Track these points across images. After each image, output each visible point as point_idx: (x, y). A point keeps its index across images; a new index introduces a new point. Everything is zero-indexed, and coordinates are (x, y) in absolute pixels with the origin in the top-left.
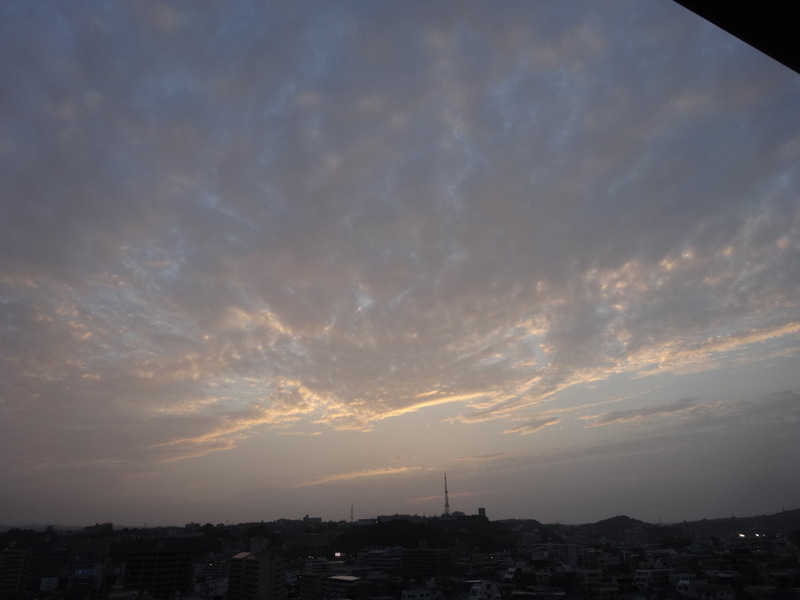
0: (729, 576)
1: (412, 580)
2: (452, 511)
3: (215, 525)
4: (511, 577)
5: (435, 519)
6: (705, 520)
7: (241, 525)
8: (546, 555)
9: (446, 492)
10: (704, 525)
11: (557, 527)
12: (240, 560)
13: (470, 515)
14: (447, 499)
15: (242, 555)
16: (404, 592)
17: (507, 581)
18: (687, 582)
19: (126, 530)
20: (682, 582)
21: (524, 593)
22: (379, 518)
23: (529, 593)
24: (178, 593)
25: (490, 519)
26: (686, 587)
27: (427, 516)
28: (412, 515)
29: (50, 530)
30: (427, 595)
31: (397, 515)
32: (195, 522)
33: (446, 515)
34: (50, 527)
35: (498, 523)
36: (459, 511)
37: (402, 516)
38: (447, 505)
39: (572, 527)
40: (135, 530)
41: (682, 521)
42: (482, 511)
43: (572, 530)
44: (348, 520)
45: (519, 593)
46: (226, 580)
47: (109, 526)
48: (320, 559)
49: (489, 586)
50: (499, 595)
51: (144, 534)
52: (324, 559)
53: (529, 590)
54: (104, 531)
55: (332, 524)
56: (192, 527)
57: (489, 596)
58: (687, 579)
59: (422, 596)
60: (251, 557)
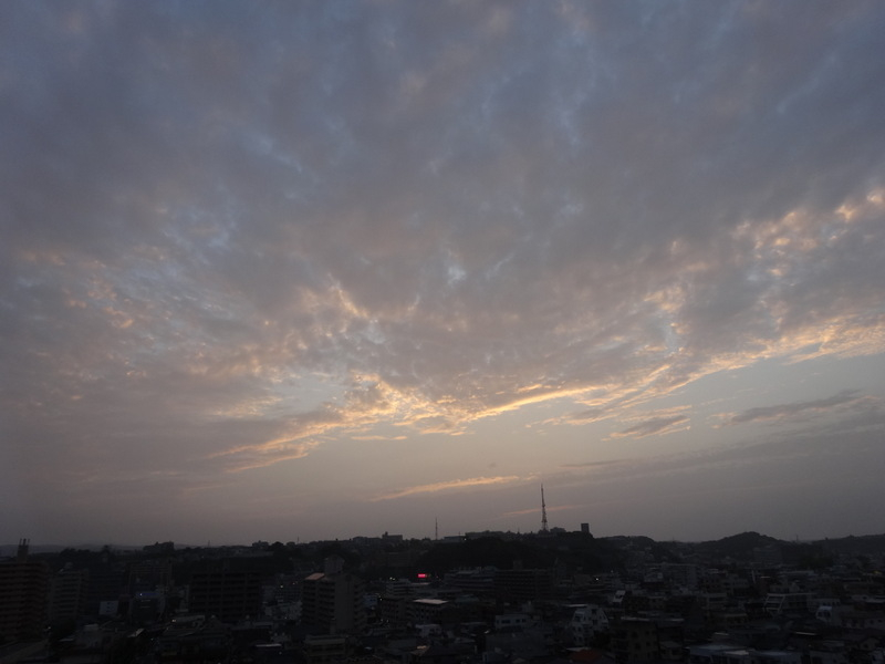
0: (881, 601)
1: (507, 604)
2: (550, 527)
3: (285, 544)
4: (620, 601)
5: (531, 536)
6: (851, 537)
7: (313, 543)
8: (660, 576)
9: (544, 506)
10: (850, 542)
11: (674, 544)
12: (313, 582)
13: (572, 531)
14: (544, 513)
15: (315, 577)
16: (497, 617)
17: (615, 605)
18: (829, 608)
19: (188, 549)
20: (822, 608)
21: (634, 619)
22: (468, 535)
23: (641, 619)
24: (248, 617)
25: (595, 536)
26: (827, 614)
27: (522, 533)
28: (505, 531)
29: (106, 549)
30: (524, 621)
31: (487, 532)
32: (263, 541)
33: (544, 532)
34: (106, 546)
35: (604, 540)
36: (559, 527)
37: (493, 533)
38: (545, 521)
39: (690, 545)
40: (198, 550)
41: (824, 538)
42: (585, 526)
43: (691, 548)
44: (433, 538)
45: (629, 619)
46: (300, 603)
47: (170, 545)
48: (402, 580)
49: (594, 611)
50: (606, 621)
51: (208, 552)
52: (407, 581)
53: (641, 616)
54: (166, 550)
55: (414, 542)
56: (259, 546)
57: (595, 622)
58: (829, 605)
59: (518, 621)
60: (326, 579)
